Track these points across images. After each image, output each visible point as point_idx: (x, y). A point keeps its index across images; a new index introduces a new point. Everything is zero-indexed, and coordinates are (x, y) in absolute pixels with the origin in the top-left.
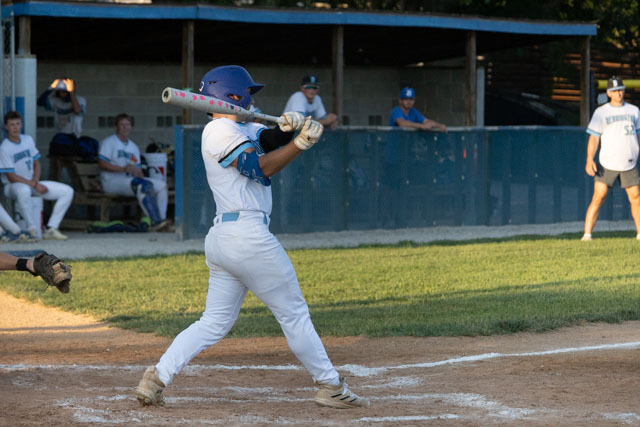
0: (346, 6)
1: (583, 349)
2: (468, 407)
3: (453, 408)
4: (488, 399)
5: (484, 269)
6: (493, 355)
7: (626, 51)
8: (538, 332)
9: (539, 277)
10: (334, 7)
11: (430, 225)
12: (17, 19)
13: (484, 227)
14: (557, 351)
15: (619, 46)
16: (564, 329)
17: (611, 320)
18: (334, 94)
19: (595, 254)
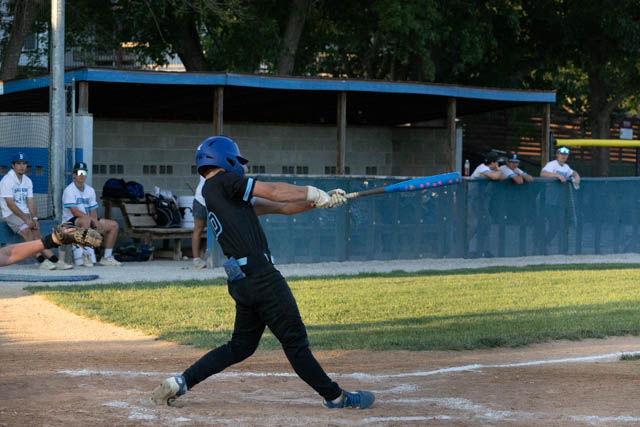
0: (345, 75)
1: (550, 361)
2: (458, 410)
3: (445, 410)
4: (474, 403)
5: (465, 295)
6: (476, 366)
7: (576, 115)
8: (513, 347)
9: (510, 301)
10: (336, 76)
11: (417, 258)
12: (77, 84)
13: (462, 259)
14: (529, 364)
15: (571, 111)
16: (534, 345)
17: (573, 338)
18: (339, 148)
19: (556, 283)
